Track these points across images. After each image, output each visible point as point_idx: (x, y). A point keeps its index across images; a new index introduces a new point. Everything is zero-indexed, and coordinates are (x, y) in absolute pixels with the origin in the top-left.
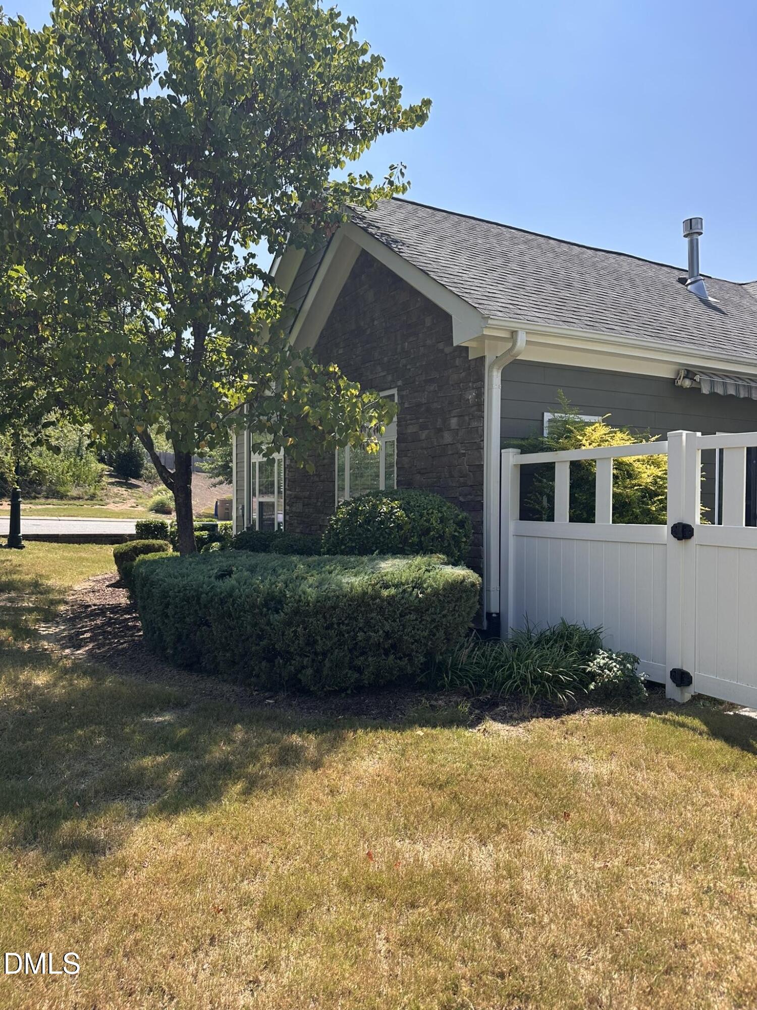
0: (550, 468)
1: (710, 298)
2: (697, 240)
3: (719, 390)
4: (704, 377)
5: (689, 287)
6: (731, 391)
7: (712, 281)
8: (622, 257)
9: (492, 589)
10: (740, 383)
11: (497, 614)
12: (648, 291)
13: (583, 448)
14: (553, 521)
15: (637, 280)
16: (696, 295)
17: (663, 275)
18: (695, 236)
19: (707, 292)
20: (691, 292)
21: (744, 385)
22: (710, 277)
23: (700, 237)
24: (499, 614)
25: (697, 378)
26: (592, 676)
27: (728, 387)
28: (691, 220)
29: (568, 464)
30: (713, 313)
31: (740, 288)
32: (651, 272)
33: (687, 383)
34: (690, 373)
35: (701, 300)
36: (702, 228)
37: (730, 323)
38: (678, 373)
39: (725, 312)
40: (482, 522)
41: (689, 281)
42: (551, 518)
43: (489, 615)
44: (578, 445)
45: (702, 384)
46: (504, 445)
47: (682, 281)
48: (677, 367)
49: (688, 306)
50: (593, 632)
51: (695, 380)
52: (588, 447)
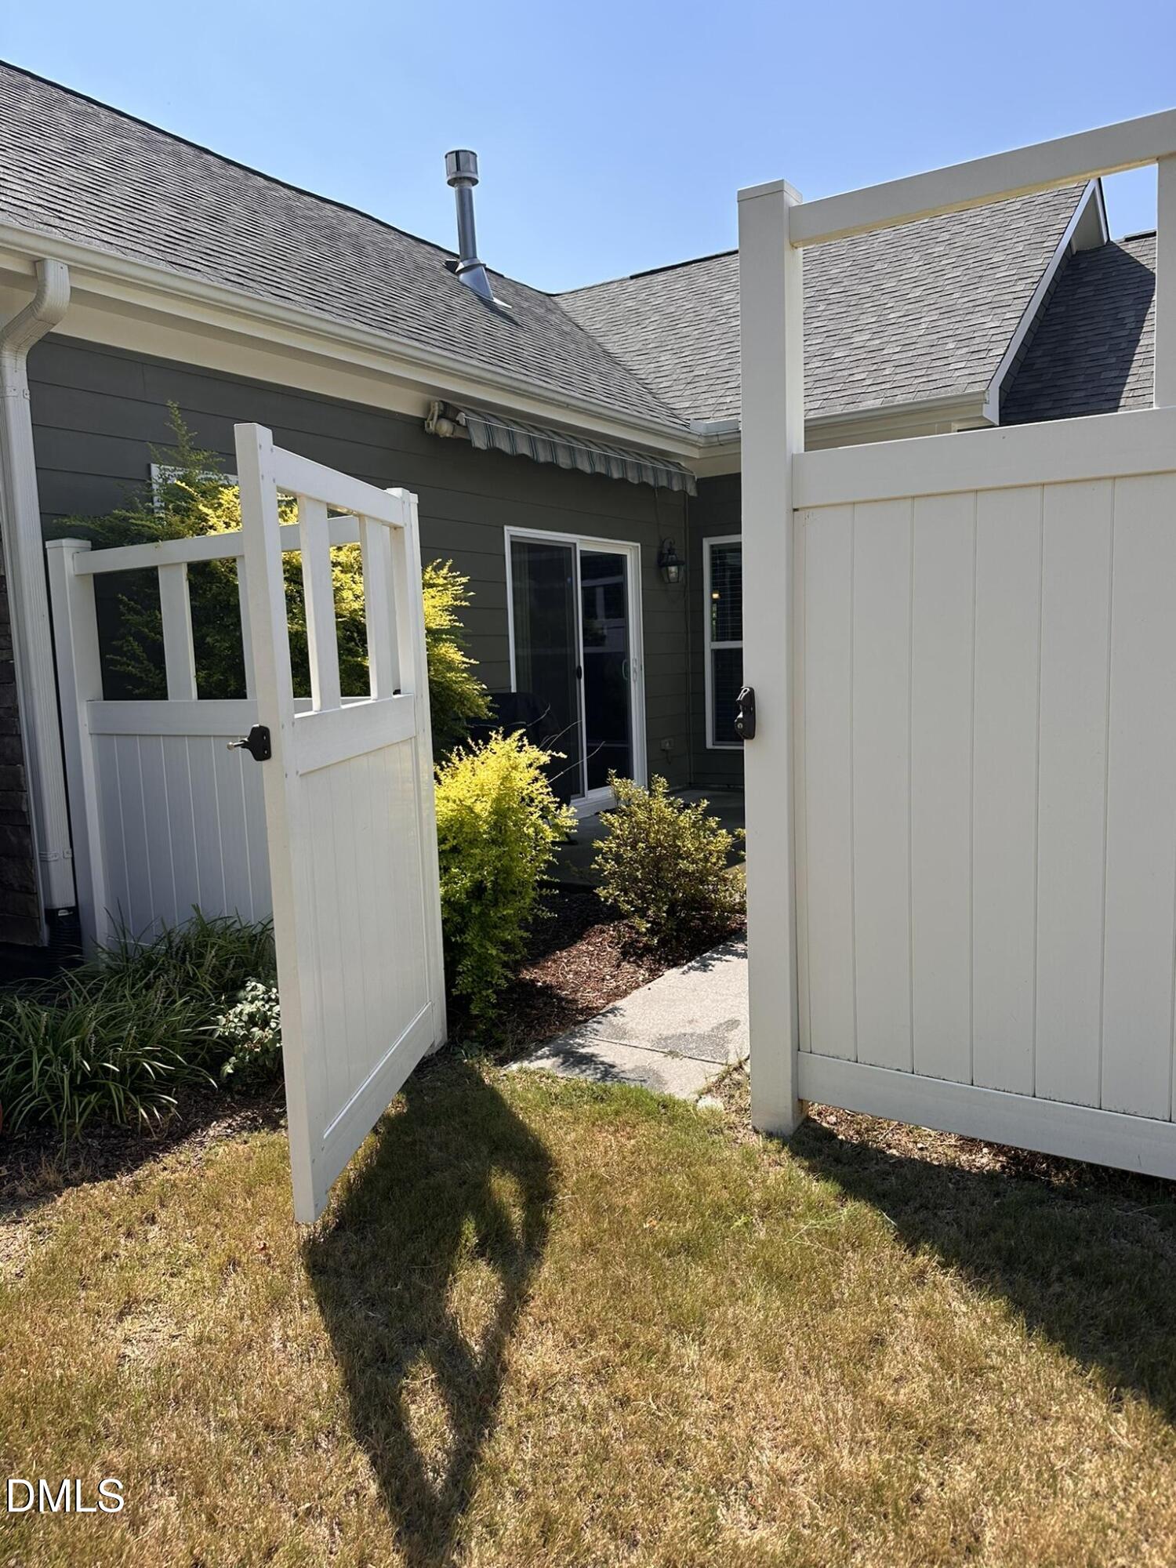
0: (149, 578)
1: (496, 300)
2: (470, 191)
3: (504, 445)
4: (474, 418)
5: (462, 276)
6: (524, 449)
7: (504, 281)
8: (349, 214)
9: (51, 857)
10: (536, 435)
11: (69, 909)
12: (386, 266)
13: (212, 533)
14: (165, 697)
15: (368, 247)
16: (472, 290)
17: (420, 254)
18: (467, 185)
19: (491, 292)
20: (464, 285)
21: (543, 440)
22: (502, 276)
23: (474, 189)
24: (74, 910)
25: (462, 418)
26: (229, 1044)
27: (518, 440)
28: (457, 153)
29: (184, 570)
30: (497, 320)
31: (547, 299)
32: (400, 246)
33: (445, 428)
34: (449, 406)
35: (481, 299)
36: (477, 172)
37: (523, 338)
38: (428, 408)
39: (519, 322)
40: (17, 710)
41: (461, 266)
42: (159, 692)
43: (51, 913)
44: (201, 527)
45: (471, 430)
46: (51, 531)
47: (451, 267)
48: (427, 397)
49: (456, 302)
50: (259, 928)
51: (458, 423)
52: (222, 530)
